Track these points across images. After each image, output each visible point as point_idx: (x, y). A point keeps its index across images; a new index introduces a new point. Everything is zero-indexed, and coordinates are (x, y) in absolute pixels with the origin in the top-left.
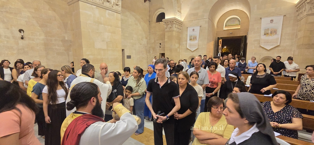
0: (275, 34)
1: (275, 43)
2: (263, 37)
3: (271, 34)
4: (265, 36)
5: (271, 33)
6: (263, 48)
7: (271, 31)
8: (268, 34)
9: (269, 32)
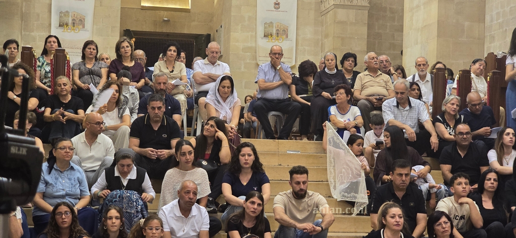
1: (286, 60)
2: (263, 43)
4: (265, 40)
7: (277, 30)
8: (271, 36)
9: (274, 31)
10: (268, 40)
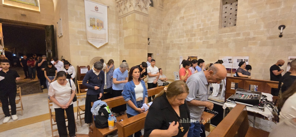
0: (102, 27)
1: (103, 40)
2: (90, 29)
3: (98, 27)
5: (98, 25)
6: (91, 45)
7: (98, 23)
8: (95, 26)
9: (96, 24)
10: (92, 28)
